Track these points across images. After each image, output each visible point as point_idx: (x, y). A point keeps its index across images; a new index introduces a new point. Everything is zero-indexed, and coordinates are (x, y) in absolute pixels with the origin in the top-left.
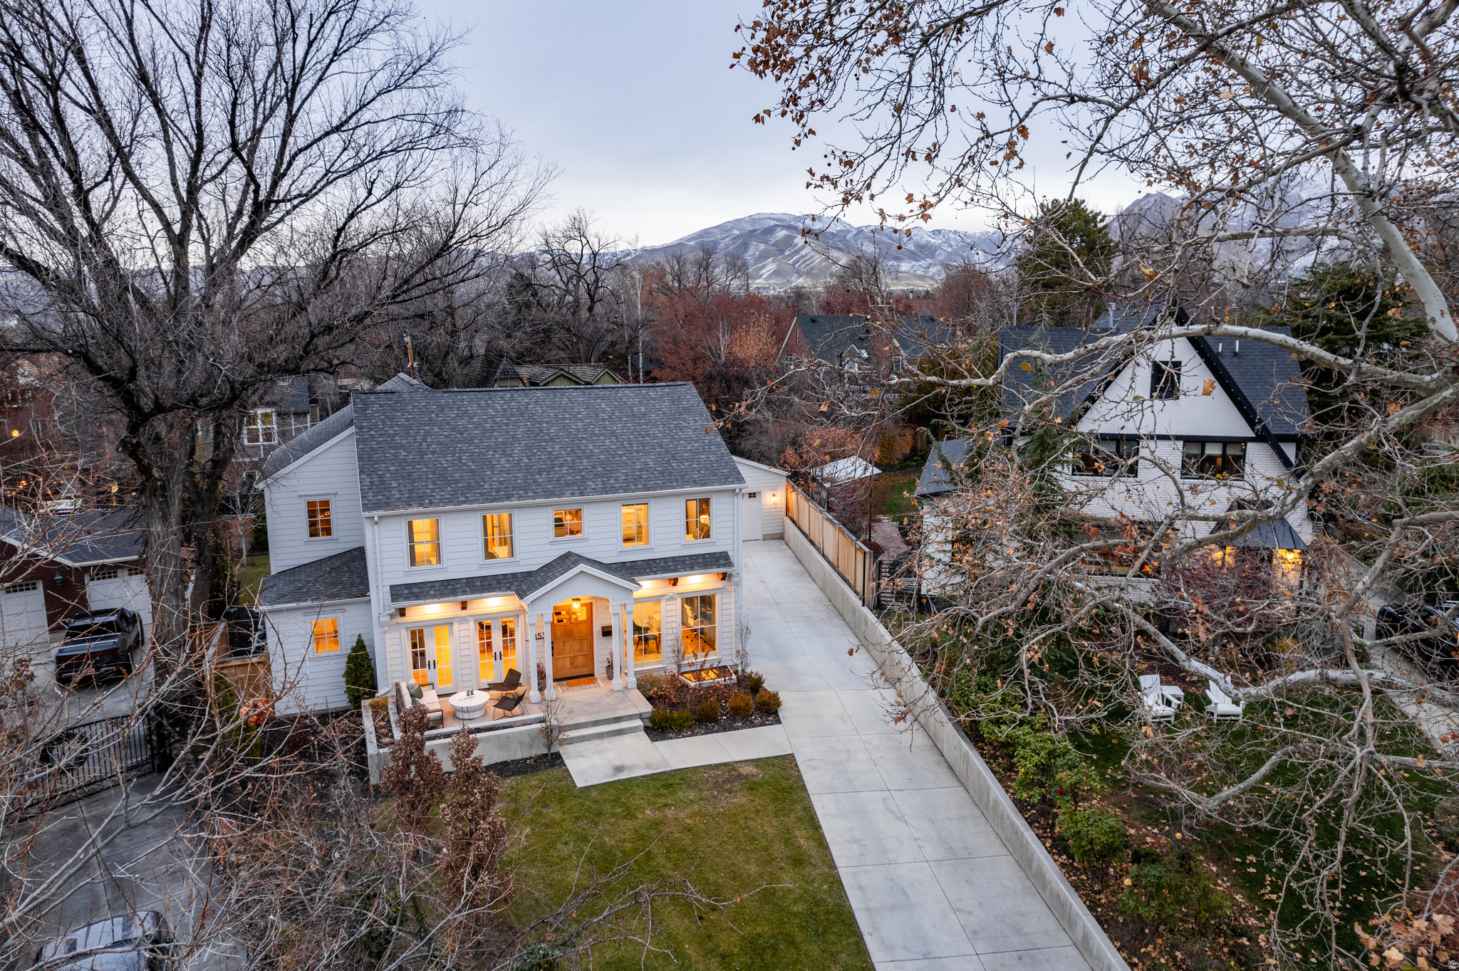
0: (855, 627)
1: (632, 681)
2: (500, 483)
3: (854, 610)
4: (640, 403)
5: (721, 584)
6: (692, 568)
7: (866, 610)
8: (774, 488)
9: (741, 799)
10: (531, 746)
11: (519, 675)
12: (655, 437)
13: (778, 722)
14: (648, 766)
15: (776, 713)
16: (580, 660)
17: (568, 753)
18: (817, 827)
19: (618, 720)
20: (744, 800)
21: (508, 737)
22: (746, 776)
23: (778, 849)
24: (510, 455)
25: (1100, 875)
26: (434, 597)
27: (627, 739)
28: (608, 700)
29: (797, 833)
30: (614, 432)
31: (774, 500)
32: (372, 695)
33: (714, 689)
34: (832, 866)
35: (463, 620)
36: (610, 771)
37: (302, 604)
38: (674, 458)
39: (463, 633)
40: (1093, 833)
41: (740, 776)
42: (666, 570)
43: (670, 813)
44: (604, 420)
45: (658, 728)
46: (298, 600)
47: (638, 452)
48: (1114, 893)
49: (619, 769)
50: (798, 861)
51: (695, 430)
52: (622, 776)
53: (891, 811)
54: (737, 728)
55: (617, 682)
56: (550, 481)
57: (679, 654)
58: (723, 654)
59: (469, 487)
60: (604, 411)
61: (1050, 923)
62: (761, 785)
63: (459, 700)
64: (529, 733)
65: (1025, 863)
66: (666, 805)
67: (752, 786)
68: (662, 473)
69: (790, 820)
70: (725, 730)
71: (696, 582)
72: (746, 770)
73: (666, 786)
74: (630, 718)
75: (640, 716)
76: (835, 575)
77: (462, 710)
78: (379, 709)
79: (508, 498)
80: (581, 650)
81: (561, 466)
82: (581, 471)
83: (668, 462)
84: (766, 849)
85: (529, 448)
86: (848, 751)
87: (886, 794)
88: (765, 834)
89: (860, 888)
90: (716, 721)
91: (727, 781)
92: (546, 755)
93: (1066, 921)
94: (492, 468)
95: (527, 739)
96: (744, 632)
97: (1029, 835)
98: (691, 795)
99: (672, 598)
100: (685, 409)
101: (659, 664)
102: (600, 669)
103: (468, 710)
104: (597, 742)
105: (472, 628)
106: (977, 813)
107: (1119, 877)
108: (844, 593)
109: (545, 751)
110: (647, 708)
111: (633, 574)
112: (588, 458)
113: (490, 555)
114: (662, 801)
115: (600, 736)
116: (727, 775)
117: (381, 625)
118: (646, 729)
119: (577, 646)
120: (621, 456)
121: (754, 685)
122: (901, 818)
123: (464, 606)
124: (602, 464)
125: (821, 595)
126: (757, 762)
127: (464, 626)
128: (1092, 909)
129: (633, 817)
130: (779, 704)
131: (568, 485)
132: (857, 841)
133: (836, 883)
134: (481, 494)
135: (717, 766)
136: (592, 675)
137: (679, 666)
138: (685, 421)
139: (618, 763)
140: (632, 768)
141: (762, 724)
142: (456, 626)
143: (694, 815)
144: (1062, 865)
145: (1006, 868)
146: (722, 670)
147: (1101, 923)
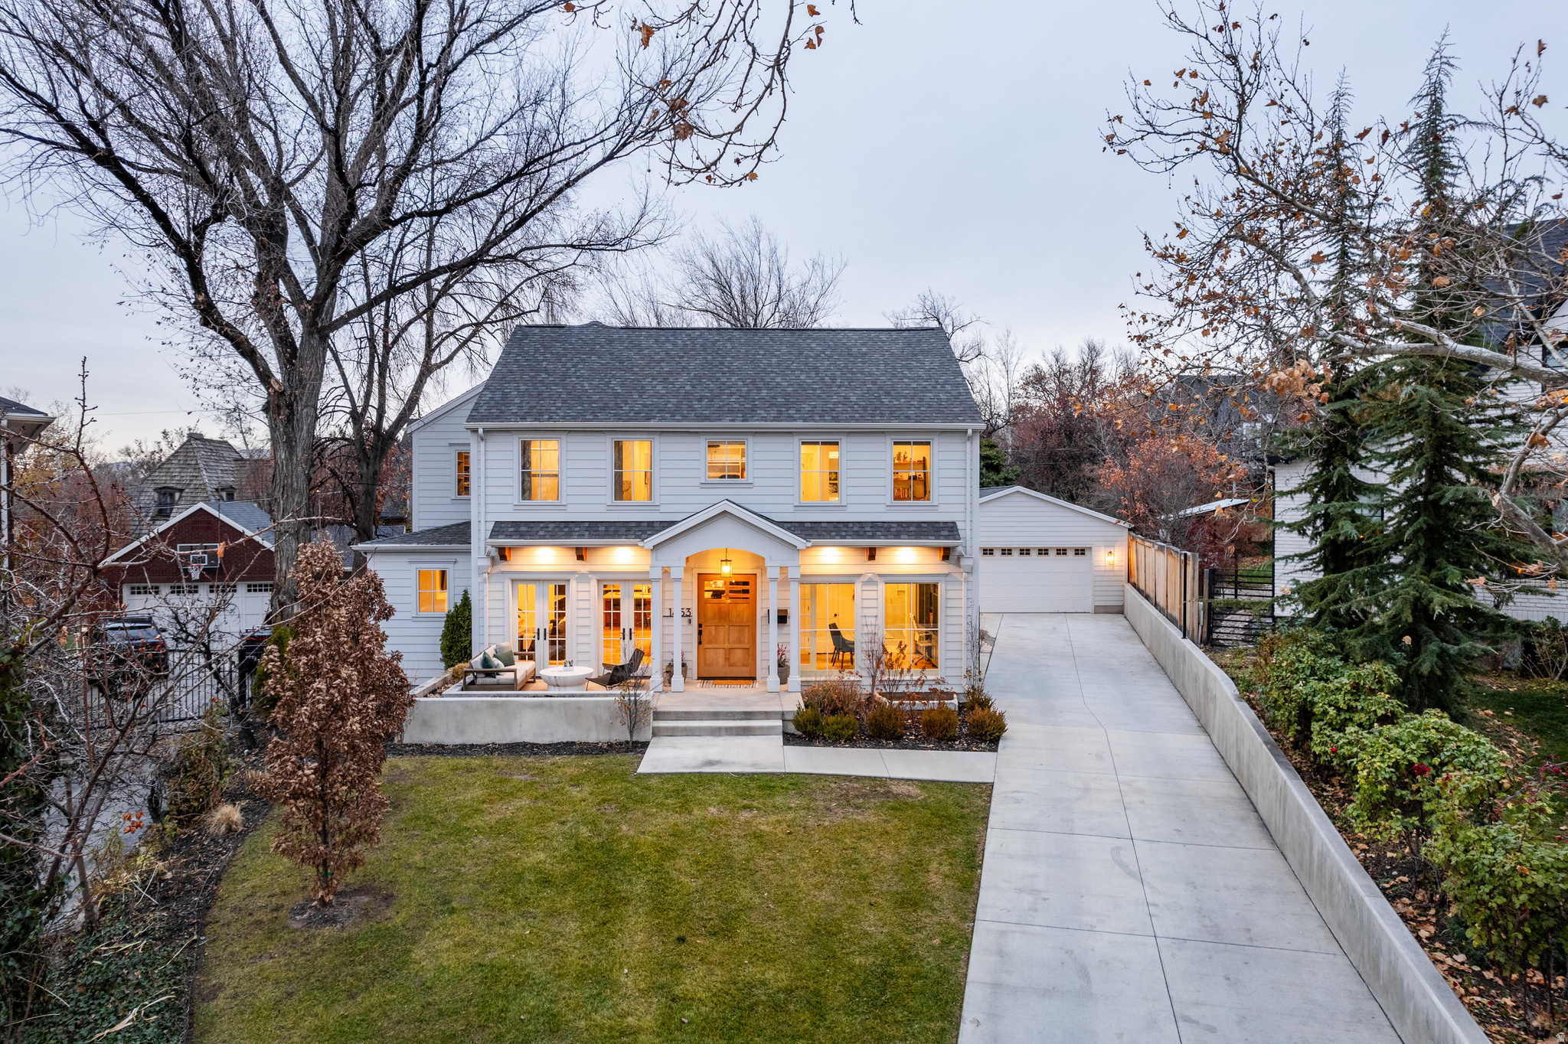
2: (645, 406)
5: (944, 568)
6: (897, 537)
7: (1188, 644)
8: (1110, 545)
9: (868, 817)
12: (870, 375)
13: (992, 749)
15: (993, 739)
16: (738, 655)
19: (748, 715)
20: (872, 819)
21: (578, 707)
22: (896, 796)
23: (886, 881)
26: (547, 539)
27: (751, 736)
28: (751, 698)
30: (816, 368)
31: (1110, 559)
35: (582, 577)
36: (697, 764)
37: (406, 546)
38: (888, 394)
39: (582, 596)
41: (888, 794)
42: (859, 536)
43: (745, 815)
45: (805, 733)
46: (404, 542)
47: (840, 386)
50: (911, 901)
52: (707, 769)
53: (1122, 865)
58: (945, 674)
62: (913, 807)
63: (552, 671)
66: (746, 807)
67: (899, 806)
68: (865, 408)
69: (934, 851)
70: (903, 749)
71: (908, 559)
72: (902, 789)
73: (764, 788)
74: (767, 715)
75: (784, 715)
76: (1162, 619)
78: (461, 675)
79: (648, 419)
80: (739, 641)
81: (732, 394)
82: (754, 400)
84: (865, 878)
86: (1086, 790)
87: (1124, 843)
88: (877, 860)
89: (1001, 953)
90: (896, 738)
91: (863, 796)
92: (622, 742)
95: (605, 715)
98: (795, 802)
99: (869, 581)
101: (843, 677)
102: (766, 671)
104: (703, 735)
105: (594, 590)
106: (1293, 885)
108: (1161, 629)
109: (621, 737)
110: (796, 707)
111: (810, 536)
112: (770, 389)
113: (622, 496)
114: (746, 802)
115: (713, 731)
116: (867, 790)
117: (481, 572)
118: (786, 730)
119: (734, 633)
120: (815, 389)
122: (1136, 875)
123: (581, 555)
124: (786, 395)
126: (923, 784)
127: (583, 587)
129: (686, 811)
130: (1004, 731)
131: (732, 411)
133: (960, 939)
135: (858, 778)
136: (754, 679)
137: (876, 681)
139: (716, 758)
140: (727, 764)
141: (965, 749)
142: (573, 584)
143: (780, 822)
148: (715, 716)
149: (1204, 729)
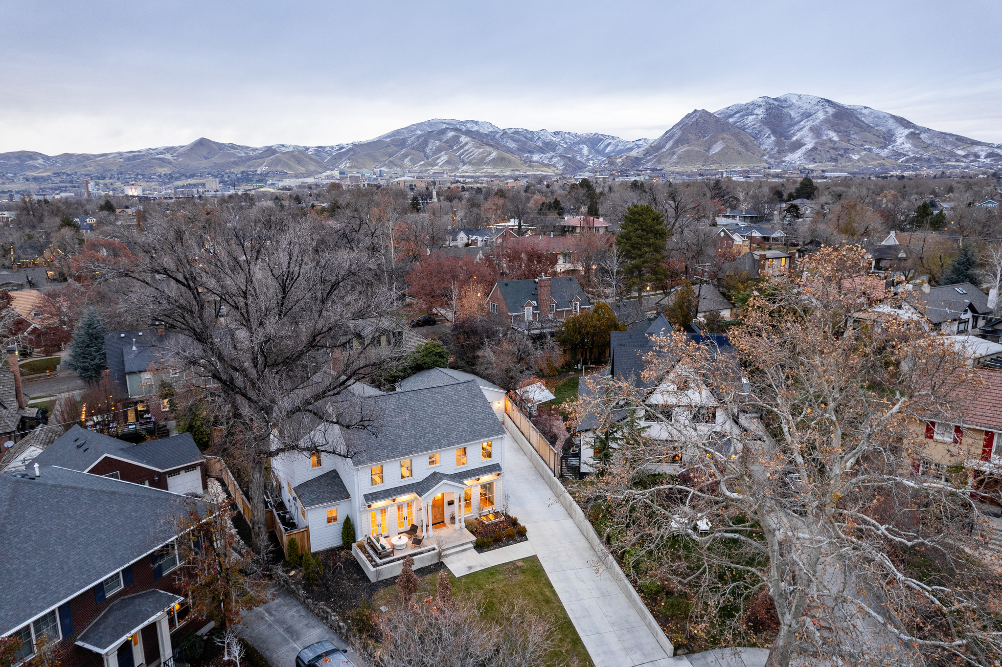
0: (551, 486)
1: (463, 525)
2: (406, 445)
3: (550, 477)
4: (455, 394)
5: (496, 477)
6: (485, 473)
7: (556, 479)
8: (499, 399)
9: (521, 577)
10: (432, 560)
11: (417, 527)
12: (465, 413)
13: (527, 539)
14: (481, 566)
15: (525, 535)
16: (438, 516)
17: (446, 561)
18: (552, 587)
19: (463, 545)
20: (522, 578)
21: (423, 557)
23: (539, 597)
24: (406, 430)
25: (655, 600)
26: (382, 498)
27: (468, 553)
28: (455, 535)
29: (545, 590)
30: (446, 412)
31: (499, 405)
32: (355, 542)
33: (496, 524)
34: (560, 603)
35: (392, 505)
36: (467, 569)
37: (324, 504)
38: (475, 423)
39: (392, 511)
40: (652, 588)
41: (518, 567)
42: (474, 475)
43: (495, 585)
44: (441, 406)
45: (480, 547)
46: (321, 503)
47: (459, 422)
48: (659, 606)
49: (470, 568)
50: (548, 601)
51: (481, 407)
52: (473, 571)
53: (578, 578)
54: (511, 544)
55: (457, 525)
56: (425, 442)
57: (480, 509)
58: (498, 506)
59: (393, 449)
60: (440, 401)
61: (638, 618)
62: (527, 570)
63: (395, 540)
64: (431, 555)
65: (629, 596)
66: (493, 582)
67: (524, 571)
68: (470, 432)
69: (541, 585)
70: (506, 545)
71: (486, 478)
72: (520, 564)
73: (491, 574)
74: (467, 543)
75: (471, 542)
76: (538, 456)
77: (398, 546)
78: (362, 547)
79: (411, 453)
81: (428, 433)
82: (437, 435)
83: (472, 426)
84: (535, 597)
85: (413, 425)
86: (558, 552)
87: (575, 571)
88: (533, 591)
89: (572, 610)
90: (502, 542)
91: (514, 570)
92: (438, 563)
93: (644, 617)
94: (400, 438)
95: (430, 558)
96: (507, 497)
97: (630, 587)
98: (501, 577)
99: (476, 486)
100: (475, 395)
101: (472, 514)
102: (447, 519)
103: (401, 546)
104: (456, 555)
105: (396, 507)
106: (611, 577)
107: (661, 601)
108: (544, 468)
109: (437, 561)
110: (474, 538)
111: (461, 479)
112: (439, 427)
113: (403, 477)
114: (491, 580)
115: (457, 553)
116: (512, 567)
117: (360, 512)
118: (475, 547)
120: (452, 425)
121: (514, 522)
122: (582, 581)
123: (394, 500)
124: (445, 430)
125: (531, 464)
126: (523, 560)
127: (393, 508)
128: (652, 612)
129: (483, 589)
130: (526, 531)
131: (434, 443)
132: (567, 592)
133: (563, 609)
134: (400, 452)
135: (508, 563)
136: (444, 522)
137: (480, 514)
138: (476, 402)
139: (469, 565)
140: (475, 567)
141: (521, 541)
142: (389, 508)
143: (505, 585)
144: (642, 597)
145: (622, 599)
146: (496, 514)
147: (654, 617)
148: (454, 547)
149: (570, 515)
